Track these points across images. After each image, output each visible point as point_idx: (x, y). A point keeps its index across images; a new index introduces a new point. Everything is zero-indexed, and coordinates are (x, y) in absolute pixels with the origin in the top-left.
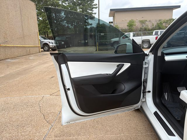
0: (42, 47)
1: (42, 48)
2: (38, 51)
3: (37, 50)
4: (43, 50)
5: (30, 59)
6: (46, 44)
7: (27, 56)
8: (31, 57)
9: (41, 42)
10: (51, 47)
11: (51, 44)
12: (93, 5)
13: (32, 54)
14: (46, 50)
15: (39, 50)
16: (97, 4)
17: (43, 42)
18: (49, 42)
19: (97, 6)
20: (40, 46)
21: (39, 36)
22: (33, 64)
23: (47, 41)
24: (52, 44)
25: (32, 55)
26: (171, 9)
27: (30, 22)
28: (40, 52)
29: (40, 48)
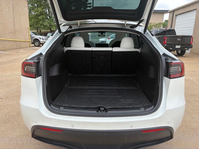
0: (33, 42)
2: (28, 46)
4: (33, 45)
5: (20, 52)
6: (37, 40)
7: (18, 50)
8: (21, 50)
9: (32, 38)
10: (42, 42)
11: (41, 40)
12: (88, 3)
13: (22, 48)
14: (37, 45)
15: (29, 44)
16: (92, 2)
17: (34, 37)
18: (40, 38)
19: (91, 5)
20: (30, 41)
21: (30, 32)
22: (22, 56)
23: (37, 37)
24: (43, 39)
25: (22, 49)
26: (162, 13)
27: (21, 18)
28: (30, 47)
29: (31, 43)
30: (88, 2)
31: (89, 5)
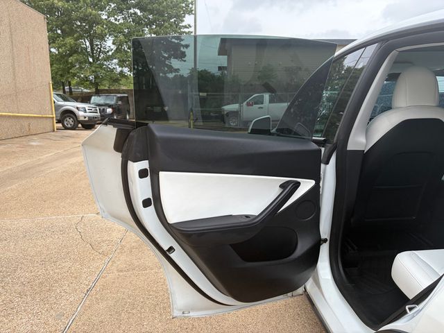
0: (58, 118)
1: (59, 122)
2: (49, 128)
3: (47, 125)
4: (60, 125)
5: (32, 145)
6: (69, 113)
7: (23, 139)
8: (34, 141)
9: (57, 107)
10: (82, 119)
11: (81, 114)
12: (182, 26)
13: (35, 135)
14: (69, 126)
15: (51, 124)
17: (62, 106)
18: (77, 108)
19: (192, 29)
20: (54, 116)
21: (52, 93)
22: (42, 157)
23: (71, 105)
24: (85, 111)
25: (35, 138)
27: (32, 59)
28: (54, 131)
29: (55, 121)
30: (183, 24)
31: (186, 30)
